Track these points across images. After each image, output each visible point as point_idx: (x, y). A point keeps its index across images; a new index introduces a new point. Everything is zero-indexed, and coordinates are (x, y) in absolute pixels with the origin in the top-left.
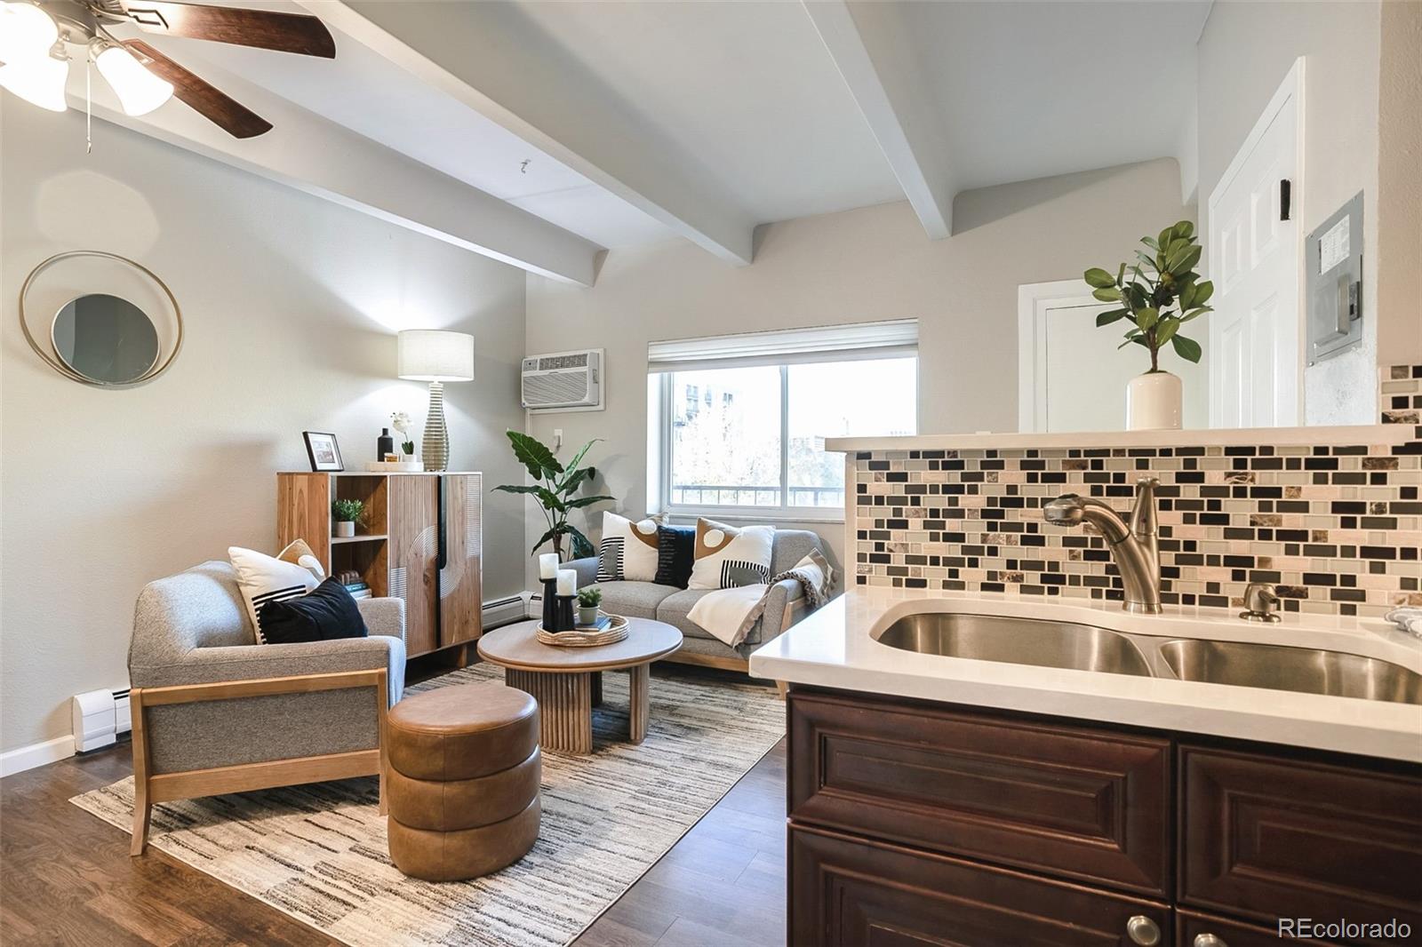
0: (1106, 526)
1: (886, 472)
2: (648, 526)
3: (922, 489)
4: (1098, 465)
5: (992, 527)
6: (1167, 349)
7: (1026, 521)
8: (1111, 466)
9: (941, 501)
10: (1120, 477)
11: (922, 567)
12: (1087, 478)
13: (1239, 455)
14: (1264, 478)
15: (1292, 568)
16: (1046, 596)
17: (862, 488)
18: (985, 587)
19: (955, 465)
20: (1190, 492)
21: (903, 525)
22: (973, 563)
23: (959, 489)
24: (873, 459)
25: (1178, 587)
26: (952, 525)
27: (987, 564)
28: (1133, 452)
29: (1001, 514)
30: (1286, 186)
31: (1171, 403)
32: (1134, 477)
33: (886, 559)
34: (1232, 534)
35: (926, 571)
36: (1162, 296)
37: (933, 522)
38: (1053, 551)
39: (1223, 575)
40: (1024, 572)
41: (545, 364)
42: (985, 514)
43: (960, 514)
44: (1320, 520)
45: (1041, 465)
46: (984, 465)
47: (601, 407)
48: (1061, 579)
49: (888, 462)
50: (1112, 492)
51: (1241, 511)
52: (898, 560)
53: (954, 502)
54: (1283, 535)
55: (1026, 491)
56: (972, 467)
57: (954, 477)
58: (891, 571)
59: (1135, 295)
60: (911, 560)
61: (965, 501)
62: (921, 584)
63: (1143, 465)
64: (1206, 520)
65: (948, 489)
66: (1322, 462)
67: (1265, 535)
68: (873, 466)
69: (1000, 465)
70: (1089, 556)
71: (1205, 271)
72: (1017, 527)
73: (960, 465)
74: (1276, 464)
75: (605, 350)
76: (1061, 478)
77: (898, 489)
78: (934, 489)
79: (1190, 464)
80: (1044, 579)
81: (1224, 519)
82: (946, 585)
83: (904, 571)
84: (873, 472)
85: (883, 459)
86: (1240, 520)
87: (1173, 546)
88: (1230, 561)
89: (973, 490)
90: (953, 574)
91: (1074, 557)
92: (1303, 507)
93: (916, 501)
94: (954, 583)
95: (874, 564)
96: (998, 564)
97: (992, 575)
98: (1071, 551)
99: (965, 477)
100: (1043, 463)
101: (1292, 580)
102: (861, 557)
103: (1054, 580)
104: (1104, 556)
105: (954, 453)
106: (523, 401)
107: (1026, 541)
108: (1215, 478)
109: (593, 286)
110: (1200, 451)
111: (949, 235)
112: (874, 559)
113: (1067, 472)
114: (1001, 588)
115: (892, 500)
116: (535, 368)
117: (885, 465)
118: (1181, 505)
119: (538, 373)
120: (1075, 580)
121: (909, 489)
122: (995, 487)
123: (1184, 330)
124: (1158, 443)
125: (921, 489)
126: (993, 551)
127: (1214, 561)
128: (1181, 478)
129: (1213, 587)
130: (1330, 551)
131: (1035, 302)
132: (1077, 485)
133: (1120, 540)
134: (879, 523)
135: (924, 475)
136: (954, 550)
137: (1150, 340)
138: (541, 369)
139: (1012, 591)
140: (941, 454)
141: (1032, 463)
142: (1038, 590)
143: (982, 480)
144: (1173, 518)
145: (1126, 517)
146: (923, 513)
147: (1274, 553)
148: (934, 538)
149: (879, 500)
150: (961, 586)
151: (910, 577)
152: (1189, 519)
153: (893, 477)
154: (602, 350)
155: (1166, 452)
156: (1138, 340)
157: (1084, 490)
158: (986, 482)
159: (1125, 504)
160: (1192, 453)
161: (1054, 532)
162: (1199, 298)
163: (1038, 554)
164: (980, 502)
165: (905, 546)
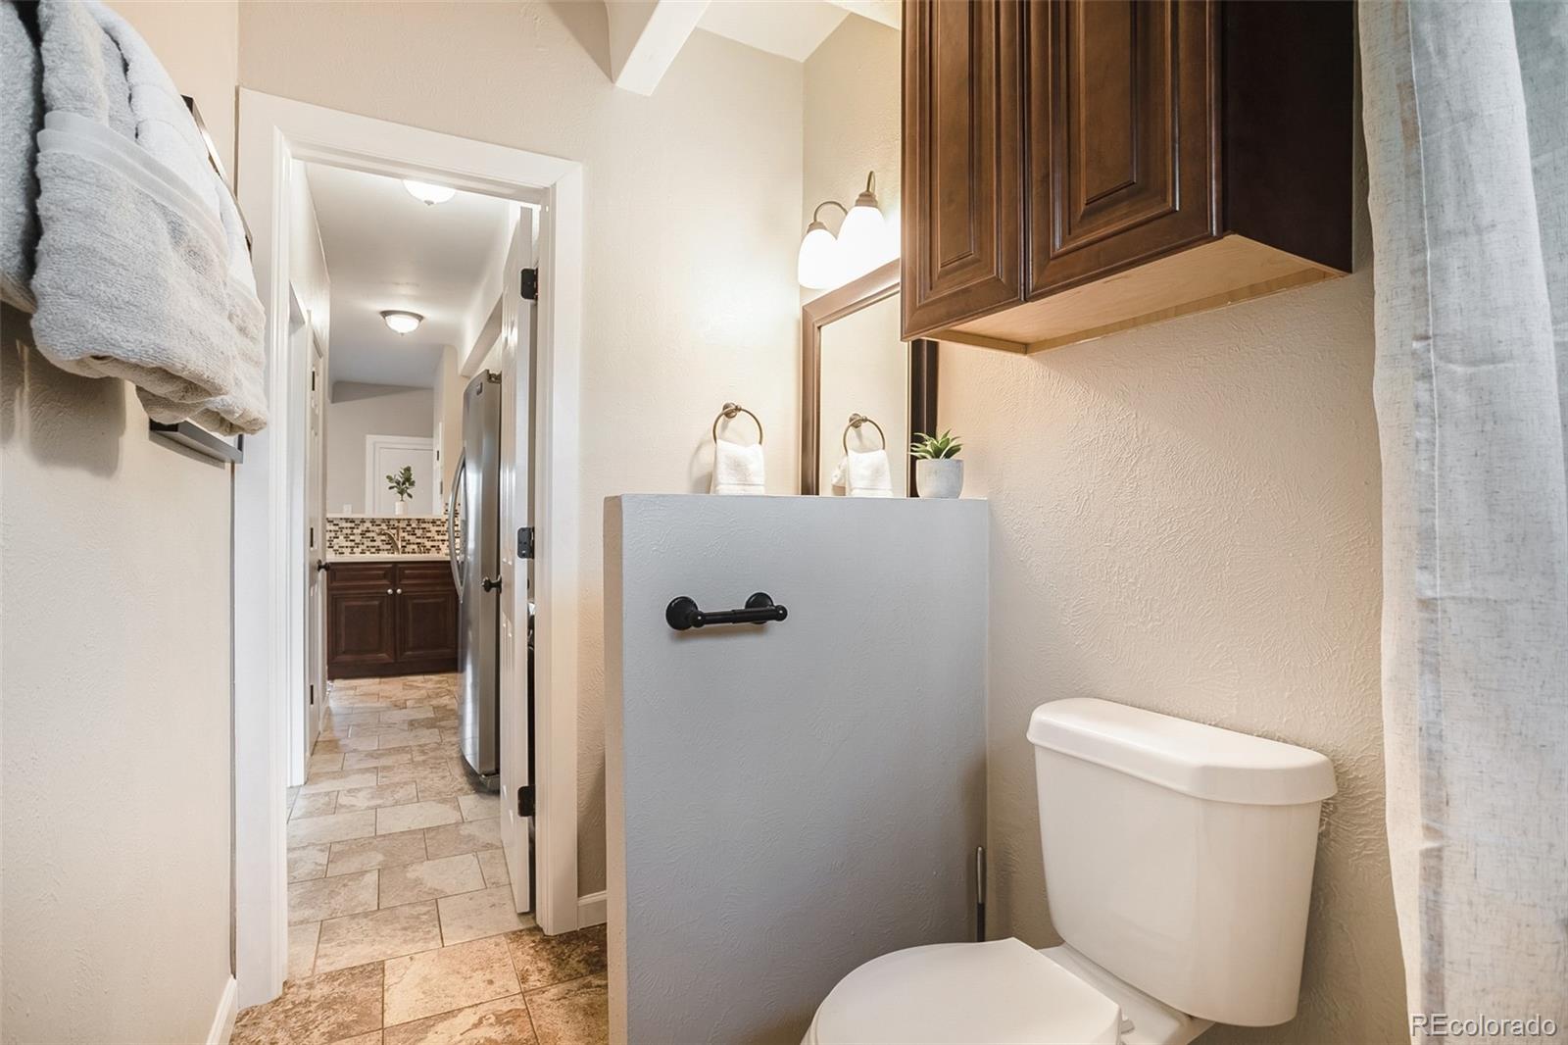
0: (390, 536)
3: (343, 528)
4: (388, 522)
5: (363, 538)
6: (405, 495)
7: (371, 536)
8: (392, 523)
9: (349, 531)
10: (394, 525)
11: (343, 548)
12: (387, 525)
13: (419, 520)
14: (424, 525)
15: (428, 544)
18: (361, 553)
19: (352, 522)
20: (409, 528)
21: (337, 538)
22: (358, 547)
23: (353, 528)
25: (406, 550)
26: (352, 537)
27: (361, 547)
28: (397, 519)
29: (365, 534)
30: (438, 452)
31: (405, 508)
32: (396, 525)
34: (417, 538)
35: (344, 550)
36: (404, 483)
37: (347, 537)
38: (378, 543)
39: (415, 547)
42: (361, 534)
43: (354, 534)
44: (433, 534)
46: (360, 522)
48: (380, 550)
49: (336, 521)
50: (392, 528)
51: (419, 532)
53: (352, 531)
54: (427, 537)
55: (371, 528)
56: (357, 522)
57: (353, 525)
59: (398, 483)
60: (340, 547)
61: (355, 531)
62: (343, 553)
63: (398, 522)
64: (412, 534)
65: (350, 528)
66: (434, 522)
67: (424, 538)
69: (365, 522)
70: (387, 544)
71: (413, 478)
72: (369, 537)
73: (354, 522)
74: (425, 522)
77: (337, 528)
78: (347, 528)
79: (409, 522)
80: (376, 550)
81: (415, 534)
82: (350, 553)
85: (332, 520)
86: (418, 535)
87: (405, 541)
88: (417, 543)
89: (357, 528)
90: (352, 550)
91: (383, 544)
92: (430, 531)
93: (341, 531)
94: (352, 553)
97: (363, 550)
99: (355, 525)
100: (375, 521)
101: (429, 547)
103: (378, 550)
104: (390, 544)
105: (352, 519)
107: (371, 541)
108: (414, 525)
110: (411, 519)
111: (331, 403)
112: (329, 547)
113: (381, 524)
114: (365, 553)
117: (333, 522)
118: (407, 531)
120: (383, 550)
121: (339, 528)
122: (363, 527)
123: (408, 491)
124: (402, 517)
126: (363, 544)
127: (413, 544)
128: (407, 525)
129: (414, 549)
130: (435, 541)
131: (374, 442)
132: (384, 526)
133: (392, 539)
134: (331, 538)
135: (344, 525)
136: (353, 544)
137: (401, 492)
139: (368, 553)
140: (348, 519)
141: (373, 522)
142: (374, 553)
143: (360, 526)
144: (405, 534)
145: (394, 534)
146: (344, 534)
147: (425, 541)
148: (347, 541)
149: (331, 531)
150: (354, 553)
152: (408, 534)
153: (335, 525)
155: (404, 520)
156: (399, 493)
157: (386, 528)
159: (394, 531)
160: (409, 520)
161: (379, 539)
162: (412, 484)
163: (375, 544)
164: (359, 531)
165: (338, 544)
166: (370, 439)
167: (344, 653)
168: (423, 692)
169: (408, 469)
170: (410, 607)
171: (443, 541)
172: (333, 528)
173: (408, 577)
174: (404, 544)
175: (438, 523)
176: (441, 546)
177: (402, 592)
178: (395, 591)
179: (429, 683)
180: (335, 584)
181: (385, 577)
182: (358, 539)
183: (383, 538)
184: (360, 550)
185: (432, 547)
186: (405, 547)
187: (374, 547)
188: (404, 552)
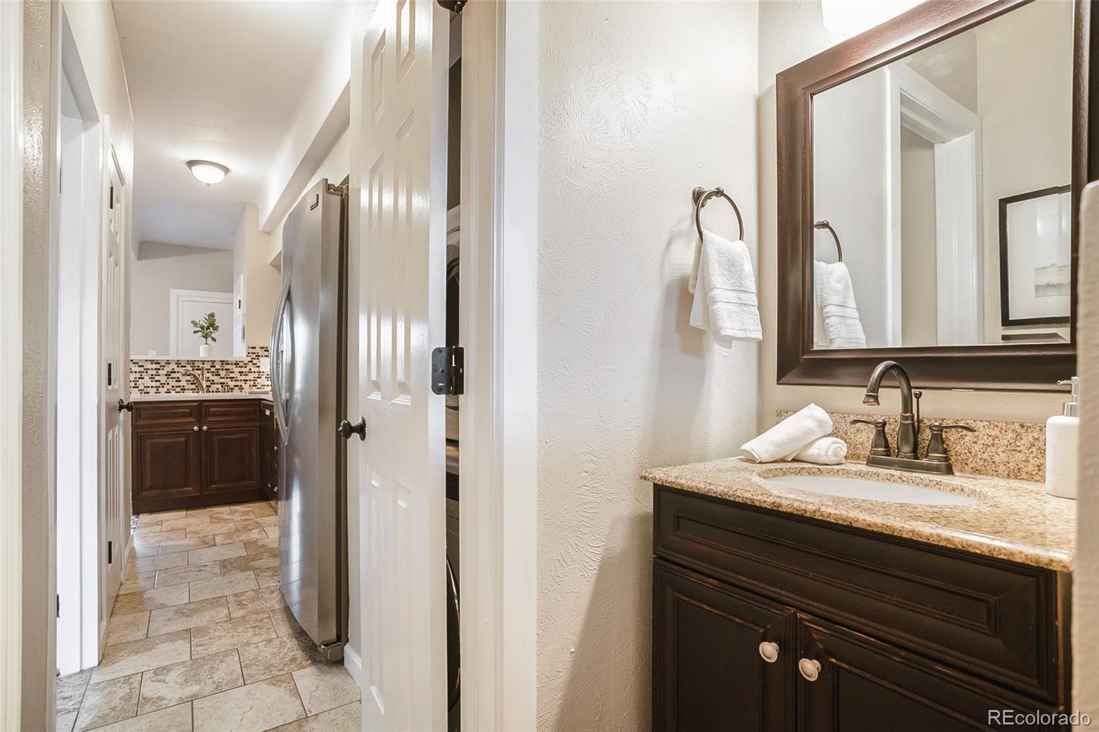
0: (194, 376)
1: (138, 365)
3: (149, 369)
4: (193, 364)
5: (168, 378)
6: (209, 339)
7: (176, 376)
8: (196, 364)
9: (154, 372)
10: (198, 367)
12: (191, 367)
13: (222, 362)
14: (227, 367)
15: (232, 384)
16: (182, 393)
17: (130, 369)
18: (166, 392)
19: (158, 363)
20: (213, 369)
21: (143, 378)
22: (163, 387)
23: (159, 369)
25: (211, 389)
26: (157, 378)
27: (166, 387)
28: (202, 361)
29: (170, 375)
30: (240, 301)
31: (209, 351)
32: (201, 366)
33: (137, 387)
34: (221, 378)
35: (149, 390)
36: (208, 328)
37: (152, 377)
38: (183, 383)
39: (219, 386)
40: (176, 388)
42: (166, 375)
43: (159, 375)
44: (236, 375)
48: (185, 389)
50: (197, 370)
51: (223, 373)
52: (141, 387)
53: (158, 372)
54: (230, 378)
55: (177, 370)
56: (163, 364)
57: (158, 366)
58: (139, 390)
59: (202, 328)
60: (145, 387)
61: (160, 372)
62: (148, 393)
63: (203, 364)
64: (216, 375)
65: (156, 369)
66: (237, 364)
67: (227, 378)
68: (134, 363)
69: (170, 363)
70: (192, 384)
71: (217, 323)
72: (174, 378)
73: (159, 363)
74: (229, 364)
76: (185, 367)
77: (142, 369)
78: (152, 369)
79: (213, 364)
80: (181, 390)
81: (219, 375)
82: (156, 393)
83: (143, 390)
84: (134, 365)
86: (222, 375)
87: (210, 381)
88: (221, 383)
89: (163, 369)
90: (157, 390)
91: (188, 384)
92: (233, 372)
93: (147, 372)
94: (157, 392)
96: (169, 387)
97: (168, 390)
99: (161, 366)
100: (181, 363)
101: (232, 387)
103: (183, 390)
104: (195, 384)
105: (157, 361)
107: (176, 381)
108: (218, 367)
110: (215, 361)
111: (136, 259)
112: (134, 387)
113: (186, 365)
114: (170, 392)
115: (140, 372)
117: (138, 363)
118: (211, 372)
120: (188, 389)
121: (145, 369)
122: (168, 368)
123: (212, 335)
124: (206, 359)
126: (168, 384)
127: (218, 383)
128: (211, 367)
129: (218, 389)
130: (238, 381)
131: (178, 297)
132: (189, 367)
133: (197, 379)
134: (136, 378)
135: (150, 366)
136: (158, 384)
137: (206, 337)
139: (173, 393)
140: (153, 361)
141: (178, 363)
142: (180, 392)
144: (210, 375)
145: (199, 375)
146: (149, 375)
147: (228, 381)
148: (152, 381)
149: (136, 372)
150: (159, 392)
151: (145, 391)
152: (213, 375)
153: (140, 366)
155: (208, 361)
156: (203, 337)
157: (191, 369)
158: (166, 367)
159: (199, 372)
160: (213, 362)
161: (184, 379)
162: (216, 329)
163: (180, 384)
164: (164, 372)
165: (143, 384)
166: (174, 293)
167: (150, 488)
168: (231, 524)
169: (212, 315)
170: (216, 443)
171: (246, 380)
172: (138, 369)
173: (215, 415)
174: (209, 384)
175: (241, 364)
176: (244, 386)
177: (208, 429)
178: (200, 428)
179: (237, 514)
180: (141, 423)
181: (190, 414)
182: (163, 379)
183: (188, 378)
184: (165, 390)
185: (235, 386)
186: (210, 386)
187: (179, 387)
188: (208, 392)
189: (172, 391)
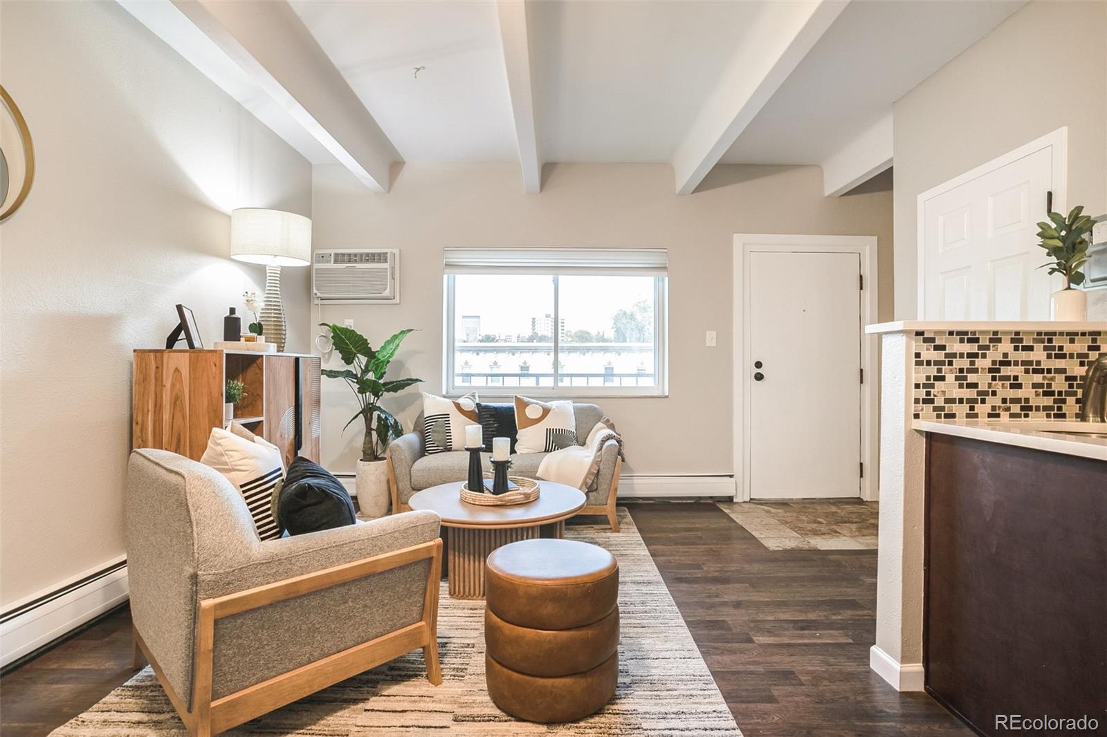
1: (933, 344)
2: (468, 404)
4: (1050, 341)
5: (994, 378)
7: (1012, 374)
8: (1056, 341)
9: (965, 363)
10: (1061, 349)
11: (954, 405)
12: (1046, 349)
16: (1023, 419)
17: (918, 355)
18: (990, 415)
19: (974, 340)
21: (942, 378)
22: (983, 401)
23: (975, 355)
24: (925, 336)
26: (972, 378)
27: (991, 401)
28: (1068, 334)
29: (998, 371)
30: (1050, 195)
32: (1067, 347)
33: (932, 401)
35: (955, 408)
37: (961, 376)
38: (1026, 392)
40: (1011, 405)
41: (339, 258)
42: (990, 371)
43: (975, 371)
45: (1021, 340)
46: (991, 340)
47: (397, 300)
48: (1030, 408)
49: (935, 338)
50: (1057, 357)
52: (939, 402)
53: (972, 363)
55: (1013, 356)
56: (984, 341)
57: (973, 348)
58: (935, 409)
60: (948, 401)
61: (979, 363)
62: (953, 416)
63: (1072, 341)
65: (970, 355)
68: (926, 340)
69: (999, 340)
70: (1045, 394)
72: (1007, 378)
73: (976, 340)
75: (400, 250)
76: (1030, 348)
77: (940, 356)
78: (962, 355)
79: (1094, 341)
80: (1022, 408)
83: (942, 409)
84: (925, 344)
85: (932, 336)
89: (984, 356)
90: (972, 408)
91: (1037, 395)
93: (950, 363)
94: (972, 415)
95: (925, 405)
96: (997, 401)
97: (994, 408)
98: (1036, 392)
99: (980, 348)
100: (1022, 339)
102: (917, 401)
103: (1027, 409)
105: (974, 333)
106: (315, 291)
107: (1012, 386)
109: (389, 192)
111: (690, 193)
112: (925, 401)
113: (1035, 345)
114: (998, 416)
115: (936, 363)
116: (329, 261)
117: (932, 340)
119: (332, 266)
120: (1038, 409)
121: (947, 355)
122: (994, 355)
124: (1080, 329)
125: (954, 355)
126: (994, 393)
128: (1089, 348)
131: (743, 245)
132: (1039, 354)
134: (928, 378)
135: (956, 347)
136: (971, 394)
138: (336, 262)
139: (1005, 417)
140: (966, 333)
141: (1016, 339)
142: (1019, 415)
143: (989, 350)
146: (955, 370)
148: (961, 386)
149: (929, 363)
150: (976, 416)
151: (946, 412)
153: (937, 348)
154: (398, 250)
155: (1081, 335)
157: (1043, 356)
158: (991, 351)
160: (1095, 334)
161: (1027, 380)
163: (1019, 394)
164: (987, 363)
165: (944, 392)
172: (932, 355)
182: (983, 380)
184: (988, 411)
187: (1016, 401)
189: (1002, 413)
